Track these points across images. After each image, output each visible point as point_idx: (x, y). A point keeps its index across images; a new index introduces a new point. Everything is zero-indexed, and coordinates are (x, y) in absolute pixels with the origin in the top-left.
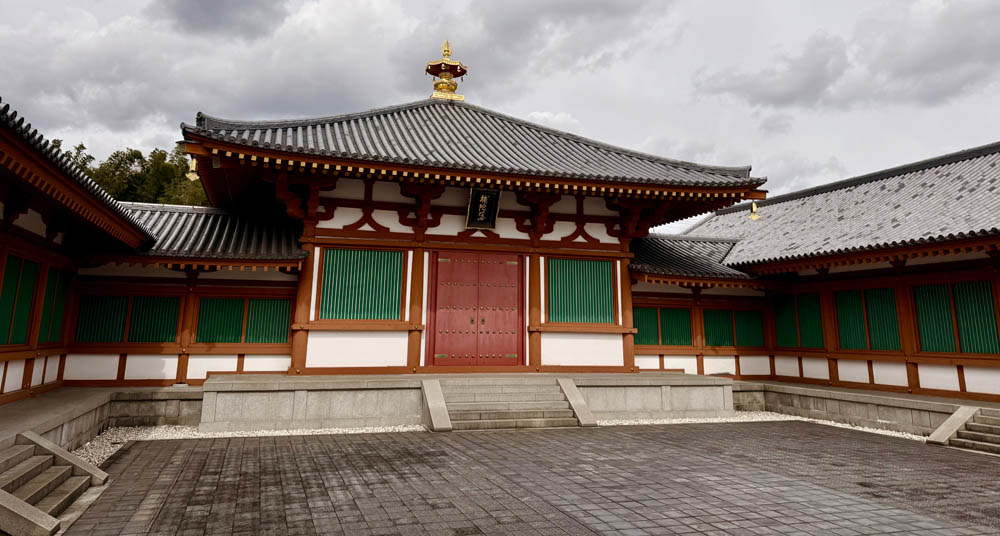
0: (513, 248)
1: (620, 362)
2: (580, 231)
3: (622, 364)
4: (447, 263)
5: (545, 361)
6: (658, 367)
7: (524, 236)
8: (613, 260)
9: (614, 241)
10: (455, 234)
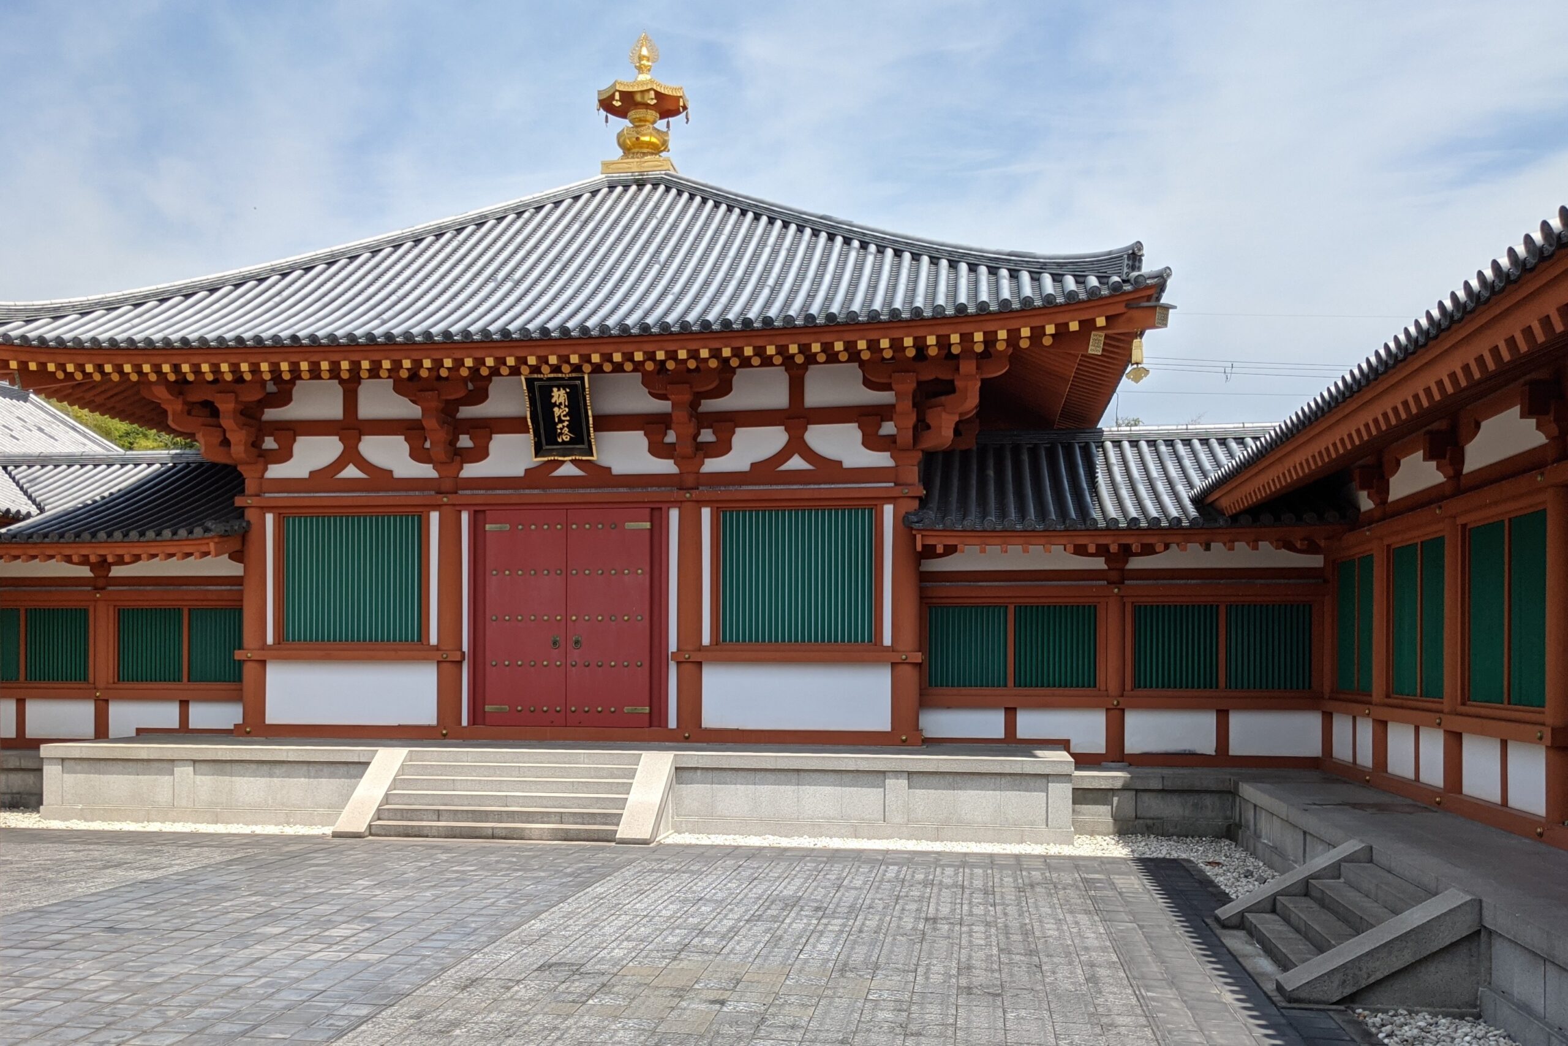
0: (638, 493)
1: (882, 722)
2: (797, 445)
3: (887, 727)
4: (501, 532)
5: (711, 718)
6: (1001, 734)
7: (666, 466)
8: (873, 505)
9: (882, 459)
10: (519, 472)
